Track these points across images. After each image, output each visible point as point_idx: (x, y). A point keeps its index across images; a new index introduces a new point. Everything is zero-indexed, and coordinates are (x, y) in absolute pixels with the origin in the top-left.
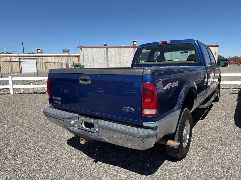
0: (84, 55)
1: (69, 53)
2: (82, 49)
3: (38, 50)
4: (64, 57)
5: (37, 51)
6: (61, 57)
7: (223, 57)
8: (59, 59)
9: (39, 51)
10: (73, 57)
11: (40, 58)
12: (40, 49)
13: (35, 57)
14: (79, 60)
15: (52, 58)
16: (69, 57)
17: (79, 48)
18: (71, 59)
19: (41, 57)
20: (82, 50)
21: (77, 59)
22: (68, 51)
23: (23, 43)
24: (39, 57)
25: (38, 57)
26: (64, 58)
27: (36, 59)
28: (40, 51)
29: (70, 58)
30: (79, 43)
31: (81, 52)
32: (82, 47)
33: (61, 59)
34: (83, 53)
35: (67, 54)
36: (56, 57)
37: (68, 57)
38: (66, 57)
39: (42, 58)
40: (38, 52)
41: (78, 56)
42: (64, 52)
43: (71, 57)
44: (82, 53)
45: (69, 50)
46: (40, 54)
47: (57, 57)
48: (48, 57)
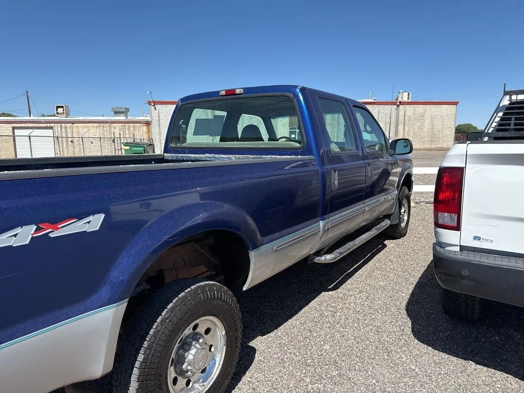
0: (161, 121)
1: (126, 116)
2: (156, 106)
3: (58, 107)
4: (116, 125)
5: (57, 110)
6: (108, 124)
7: (475, 128)
8: (105, 129)
9: (60, 110)
10: (137, 125)
11: (61, 126)
12: (62, 107)
13: (48, 125)
14: (149, 132)
15: (88, 127)
16: (127, 125)
17: (150, 104)
18: (132, 129)
19: (63, 125)
20: (155, 109)
21: (145, 128)
22: (125, 112)
23: (27, 92)
24: (59, 124)
25: (56, 124)
26: (115, 128)
27: (51, 128)
28: (62, 111)
29: (129, 127)
30: (148, 92)
31: (155, 113)
32: (155, 103)
33: (108, 128)
34: (159, 117)
35: (122, 118)
36: (97, 124)
37: (124, 124)
38: (120, 124)
39: (66, 128)
40: (58, 113)
41: (148, 123)
42: (117, 113)
43: (131, 124)
44: (157, 115)
45: (127, 110)
46: (63, 118)
47: (100, 124)
48: (80, 125)
